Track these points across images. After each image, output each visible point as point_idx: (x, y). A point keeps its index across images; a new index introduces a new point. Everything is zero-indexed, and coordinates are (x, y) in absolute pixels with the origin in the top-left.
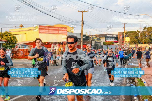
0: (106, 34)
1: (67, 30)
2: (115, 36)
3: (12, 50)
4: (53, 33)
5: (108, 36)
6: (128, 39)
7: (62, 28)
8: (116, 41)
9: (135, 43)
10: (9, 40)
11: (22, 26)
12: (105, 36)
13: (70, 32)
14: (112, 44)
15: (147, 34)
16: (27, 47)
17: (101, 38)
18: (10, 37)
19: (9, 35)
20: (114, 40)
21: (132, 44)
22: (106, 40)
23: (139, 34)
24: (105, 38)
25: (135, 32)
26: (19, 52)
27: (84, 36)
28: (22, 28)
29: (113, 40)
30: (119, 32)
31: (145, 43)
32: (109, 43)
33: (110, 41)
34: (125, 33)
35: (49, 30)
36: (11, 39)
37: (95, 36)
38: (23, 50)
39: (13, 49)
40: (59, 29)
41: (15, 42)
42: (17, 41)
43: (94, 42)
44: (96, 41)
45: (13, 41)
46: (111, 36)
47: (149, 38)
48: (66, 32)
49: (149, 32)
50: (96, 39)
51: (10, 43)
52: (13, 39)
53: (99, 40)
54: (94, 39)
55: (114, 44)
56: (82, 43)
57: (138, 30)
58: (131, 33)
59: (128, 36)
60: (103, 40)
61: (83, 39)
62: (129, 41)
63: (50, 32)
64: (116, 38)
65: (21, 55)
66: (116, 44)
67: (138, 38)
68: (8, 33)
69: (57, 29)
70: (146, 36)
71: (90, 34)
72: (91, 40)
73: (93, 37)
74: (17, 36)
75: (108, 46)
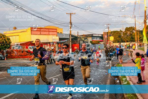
0: (92, 34)
1: (56, 32)
2: (101, 36)
3: (6, 51)
4: (44, 34)
5: (94, 35)
6: (112, 38)
7: (52, 29)
8: (102, 40)
9: (118, 42)
10: (3, 41)
11: (15, 28)
12: (92, 36)
13: (60, 33)
14: (98, 43)
15: (128, 33)
16: (20, 47)
17: (88, 38)
18: (4, 38)
19: (4, 37)
20: (100, 39)
21: (116, 43)
22: (93, 40)
23: (122, 33)
24: (91, 37)
25: (118, 31)
26: (13, 52)
27: (72, 36)
28: (15, 30)
29: (98, 39)
30: (104, 32)
31: (127, 42)
32: (95, 42)
33: (96, 40)
34: (110, 33)
35: (40, 31)
36: (6, 41)
37: (82, 36)
38: (17, 50)
39: (8, 50)
40: (50, 30)
41: (9, 43)
42: (11, 42)
43: (81, 41)
44: (83, 41)
45: (7, 42)
46: (97, 35)
47: (130, 37)
48: (56, 33)
49: (130, 32)
50: (83, 39)
51: (4, 44)
52: (7, 40)
53: (86, 40)
54: (82, 39)
55: (100, 43)
56: (71, 42)
57: (120, 30)
58: (114, 32)
59: (112, 35)
60: (90, 39)
61: (72, 39)
62: (113, 39)
63: (41, 33)
64: (102, 37)
65: (15, 55)
66: (102, 43)
67: (120, 37)
68: (3, 35)
69: (48, 30)
70: (128, 35)
71: (78, 34)
72: (79, 40)
73: (81, 37)
74: (10, 38)
75: (95, 45)
